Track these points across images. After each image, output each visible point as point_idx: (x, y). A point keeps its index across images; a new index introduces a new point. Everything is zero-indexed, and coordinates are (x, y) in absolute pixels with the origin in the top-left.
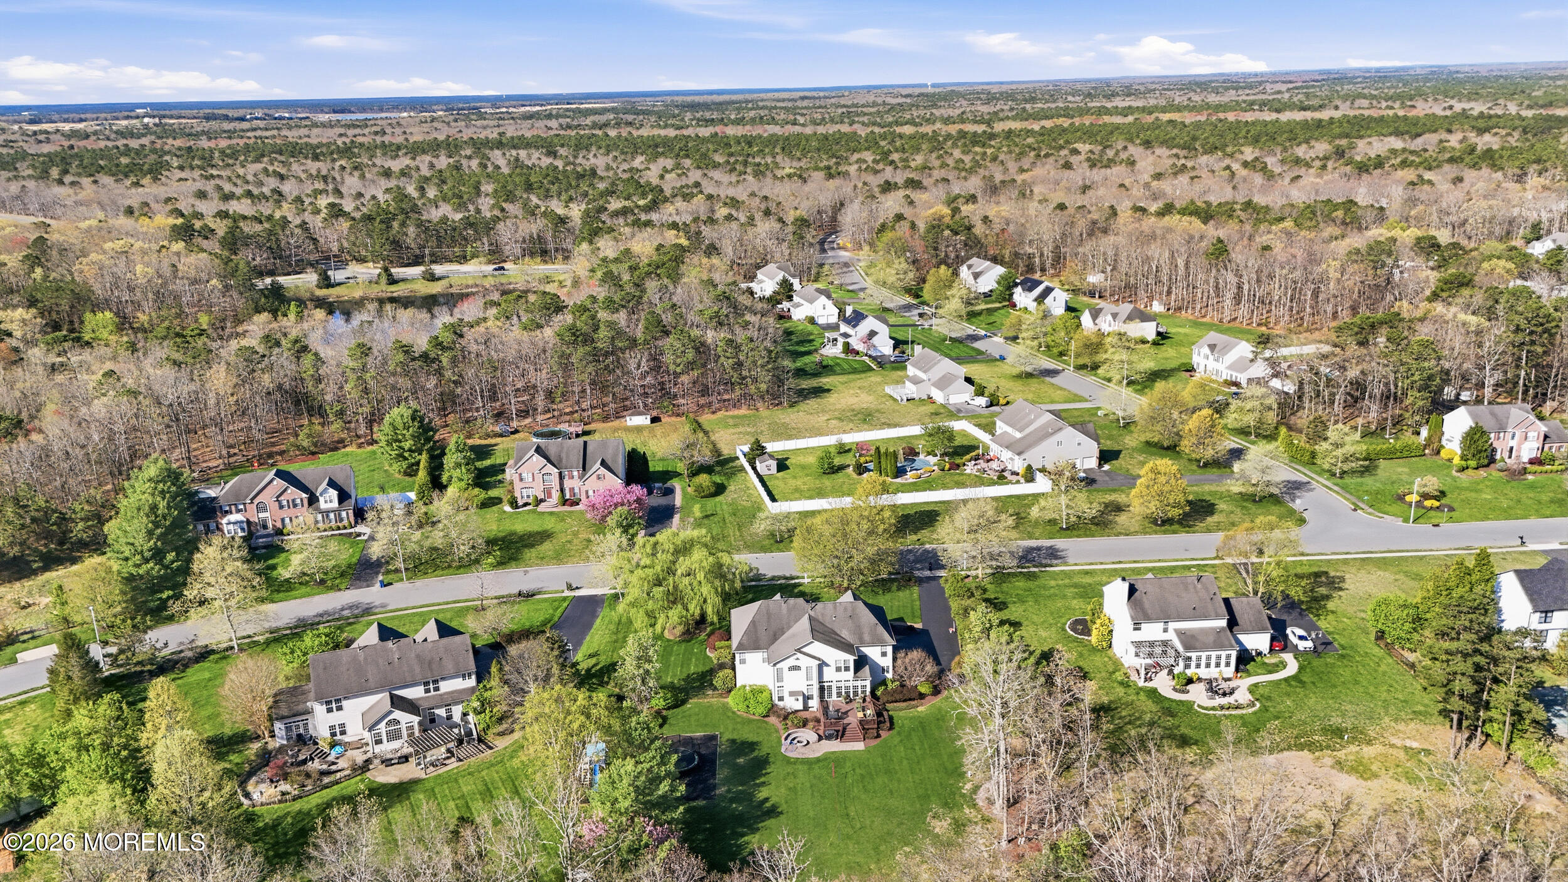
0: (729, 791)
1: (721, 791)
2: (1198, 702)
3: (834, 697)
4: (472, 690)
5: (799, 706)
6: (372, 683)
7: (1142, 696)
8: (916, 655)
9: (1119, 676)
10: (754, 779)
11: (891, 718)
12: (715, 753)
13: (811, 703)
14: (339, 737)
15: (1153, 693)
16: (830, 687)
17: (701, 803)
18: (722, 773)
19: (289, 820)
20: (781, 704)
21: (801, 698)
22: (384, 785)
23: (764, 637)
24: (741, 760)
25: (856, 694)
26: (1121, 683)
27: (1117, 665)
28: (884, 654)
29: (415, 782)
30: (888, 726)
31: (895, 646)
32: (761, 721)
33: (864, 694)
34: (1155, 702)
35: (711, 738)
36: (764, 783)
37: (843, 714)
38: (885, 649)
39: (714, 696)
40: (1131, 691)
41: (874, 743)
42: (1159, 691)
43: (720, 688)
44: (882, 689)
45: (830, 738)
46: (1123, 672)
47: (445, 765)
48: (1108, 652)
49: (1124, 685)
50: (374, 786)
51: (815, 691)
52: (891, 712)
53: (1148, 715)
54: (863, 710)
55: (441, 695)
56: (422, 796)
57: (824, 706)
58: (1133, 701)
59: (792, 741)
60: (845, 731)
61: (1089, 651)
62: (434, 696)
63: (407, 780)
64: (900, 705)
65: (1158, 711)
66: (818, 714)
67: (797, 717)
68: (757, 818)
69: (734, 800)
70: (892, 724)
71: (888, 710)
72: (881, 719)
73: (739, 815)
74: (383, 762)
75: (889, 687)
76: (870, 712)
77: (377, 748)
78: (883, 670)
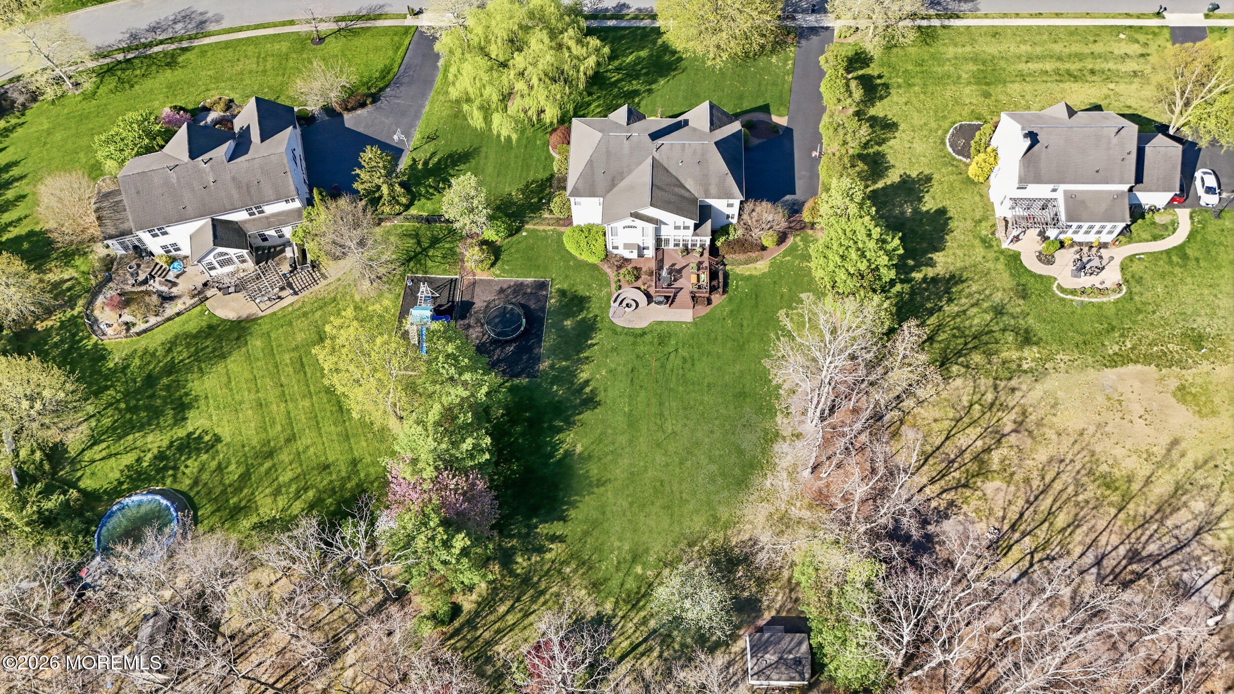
0: (552, 367)
1: (544, 365)
2: (1060, 281)
3: (671, 247)
4: (298, 213)
5: (634, 255)
6: (190, 211)
7: (1001, 266)
8: (766, 206)
9: (984, 230)
10: (579, 352)
11: (726, 276)
12: (543, 309)
13: (646, 252)
14: (174, 253)
15: (1015, 258)
16: (667, 241)
17: (525, 381)
18: (549, 340)
19: (137, 361)
20: (615, 252)
21: (635, 252)
22: (223, 321)
23: (601, 182)
24: (568, 323)
25: (694, 246)
26: (983, 241)
27: (988, 207)
28: (730, 206)
29: (251, 320)
30: (721, 290)
31: (743, 199)
32: (594, 267)
33: (702, 246)
34: (1012, 275)
35: (542, 286)
36: (587, 358)
37: (676, 273)
38: (731, 201)
39: (551, 222)
40: (991, 255)
41: (703, 310)
42: (1022, 258)
43: (557, 214)
44: (722, 239)
45: (659, 303)
46: (990, 224)
47: (280, 298)
48: (982, 186)
49: (987, 243)
50: (214, 321)
51: (650, 243)
52: (728, 268)
53: (999, 294)
54: (699, 269)
55: (267, 218)
56: (258, 343)
57: (660, 257)
58: (989, 269)
59: (621, 303)
60: (675, 296)
61: (962, 182)
62: (260, 218)
63: (244, 316)
64: (741, 257)
65: (1012, 289)
66: (653, 265)
67: (629, 267)
68: (575, 407)
69: (556, 380)
70: (726, 284)
71: (725, 265)
72: (715, 283)
73: (559, 402)
74: (220, 289)
75: (731, 238)
76: (704, 277)
77: (213, 273)
78: (728, 216)
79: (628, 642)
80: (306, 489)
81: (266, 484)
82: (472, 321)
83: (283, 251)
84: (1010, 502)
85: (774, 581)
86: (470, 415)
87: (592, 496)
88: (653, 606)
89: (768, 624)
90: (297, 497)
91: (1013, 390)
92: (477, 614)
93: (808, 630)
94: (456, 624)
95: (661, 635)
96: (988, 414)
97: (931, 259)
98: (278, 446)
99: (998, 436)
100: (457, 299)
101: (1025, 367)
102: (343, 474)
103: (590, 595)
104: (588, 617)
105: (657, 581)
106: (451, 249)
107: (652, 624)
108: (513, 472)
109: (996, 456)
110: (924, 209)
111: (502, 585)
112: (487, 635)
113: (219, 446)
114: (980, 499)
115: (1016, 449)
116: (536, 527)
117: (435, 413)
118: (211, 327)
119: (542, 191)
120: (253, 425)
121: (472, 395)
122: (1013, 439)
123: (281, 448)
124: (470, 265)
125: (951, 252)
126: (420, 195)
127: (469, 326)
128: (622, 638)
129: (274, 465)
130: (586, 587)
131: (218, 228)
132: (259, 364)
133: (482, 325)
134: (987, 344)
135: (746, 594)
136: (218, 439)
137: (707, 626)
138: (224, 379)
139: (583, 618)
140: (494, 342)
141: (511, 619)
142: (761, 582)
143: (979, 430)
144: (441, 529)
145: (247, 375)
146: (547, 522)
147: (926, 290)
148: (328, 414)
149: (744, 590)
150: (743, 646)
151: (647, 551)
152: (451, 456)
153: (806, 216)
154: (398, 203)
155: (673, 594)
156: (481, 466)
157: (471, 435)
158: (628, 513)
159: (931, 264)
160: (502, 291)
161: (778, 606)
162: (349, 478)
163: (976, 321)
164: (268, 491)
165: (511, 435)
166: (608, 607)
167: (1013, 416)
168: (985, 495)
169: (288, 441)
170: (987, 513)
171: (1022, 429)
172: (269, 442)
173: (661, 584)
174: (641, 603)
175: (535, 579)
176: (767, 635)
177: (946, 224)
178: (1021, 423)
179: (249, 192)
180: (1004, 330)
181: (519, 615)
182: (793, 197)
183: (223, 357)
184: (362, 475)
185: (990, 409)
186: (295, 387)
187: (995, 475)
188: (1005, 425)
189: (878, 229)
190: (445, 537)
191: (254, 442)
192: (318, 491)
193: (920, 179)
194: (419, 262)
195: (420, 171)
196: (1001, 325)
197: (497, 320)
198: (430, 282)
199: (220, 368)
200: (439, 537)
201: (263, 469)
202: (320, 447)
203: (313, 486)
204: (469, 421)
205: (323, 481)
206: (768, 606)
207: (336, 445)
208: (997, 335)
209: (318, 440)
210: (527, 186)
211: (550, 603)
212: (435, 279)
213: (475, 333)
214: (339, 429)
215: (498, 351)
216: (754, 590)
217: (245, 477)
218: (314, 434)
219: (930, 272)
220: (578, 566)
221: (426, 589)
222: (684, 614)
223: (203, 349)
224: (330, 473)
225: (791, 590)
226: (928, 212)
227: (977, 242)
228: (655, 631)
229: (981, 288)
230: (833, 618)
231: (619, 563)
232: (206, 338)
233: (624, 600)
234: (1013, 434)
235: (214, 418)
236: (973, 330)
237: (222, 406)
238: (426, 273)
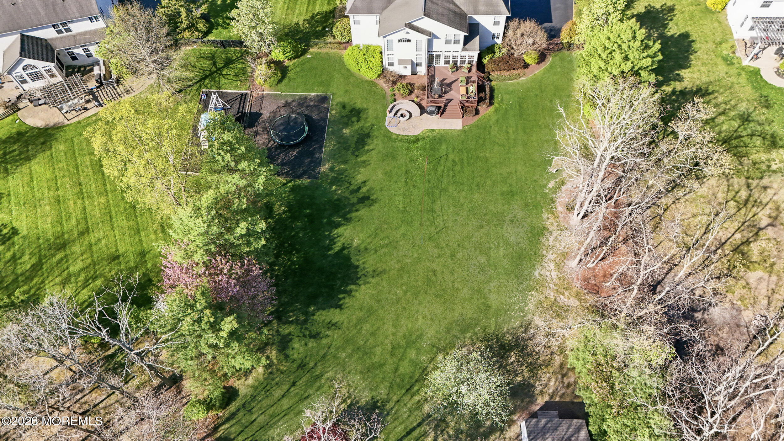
0: (332, 169)
1: (325, 168)
3: (442, 64)
4: (103, 32)
5: (407, 72)
7: (743, 79)
8: (528, 25)
9: (725, 50)
10: (356, 156)
11: (492, 90)
12: (324, 120)
13: (419, 69)
15: (755, 74)
16: (438, 57)
17: (306, 181)
18: (328, 146)
20: (391, 68)
21: (409, 67)
22: (32, 128)
23: (378, 1)
24: (346, 131)
25: (463, 62)
26: (725, 59)
27: (727, 32)
28: (496, 23)
29: (57, 128)
30: (487, 101)
31: (509, 15)
32: (371, 84)
33: (470, 62)
34: (753, 87)
35: (324, 99)
36: (364, 162)
37: (447, 86)
38: (498, 18)
39: (333, 46)
40: (733, 71)
41: (472, 120)
42: (762, 73)
43: (339, 40)
44: (488, 57)
45: (431, 113)
46: (730, 45)
47: (86, 109)
48: (720, 15)
49: (728, 61)
50: (24, 129)
51: (423, 59)
52: (493, 83)
53: (744, 104)
54: (467, 83)
55: (74, 36)
56: (62, 147)
57: (431, 73)
58: (733, 83)
59: (396, 114)
60: (446, 106)
61: (701, 11)
62: (68, 36)
63: (52, 124)
64: (504, 74)
65: (755, 100)
66: (425, 81)
67: (404, 83)
68: (353, 205)
69: (336, 181)
70: (492, 98)
71: (491, 81)
72: (482, 95)
73: (338, 200)
74: (31, 101)
75: (496, 56)
76: (473, 89)
77: (25, 86)
78: (494, 36)
79: (403, 426)
80: (94, 278)
81: (56, 273)
82: (260, 129)
83: (92, 70)
84: (773, 291)
85: (547, 366)
86: (245, 200)
87: (368, 285)
88: (429, 391)
89: (542, 409)
90: (85, 284)
91: (765, 188)
92: (253, 397)
93: (586, 416)
94: (232, 408)
95: (435, 419)
96: (744, 210)
97: (679, 75)
98: (72, 238)
99: (755, 230)
100: (247, 110)
101: (774, 167)
102: (132, 264)
103: (364, 379)
104: (363, 402)
105: (431, 366)
106: (243, 69)
107: (427, 408)
108: (293, 263)
109: (755, 249)
110: (669, 34)
111: (278, 370)
112: (261, 419)
113: (16, 238)
114: (744, 287)
115: (773, 241)
116: (314, 315)
117: (208, 198)
118: (20, 134)
119: (326, 21)
120: (49, 219)
121: (250, 185)
122: (770, 232)
123: (73, 241)
124: (259, 81)
125: (696, 69)
126: (218, 25)
127: (257, 133)
128: (397, 423)
129: (66, 256)
130: (361, 372)
131: (26, 42)
132: (61, 165)
133: (268, 132)
134: (736, 147)
135: (519, 379)
136: (15, 232)
137: (484, 412)
138: (27, 179)
139: (357, 402)
140: (280, 147)
141: (286, 403)
142: (534, 368)
143: (736, 224)
144: (208, 312)
145: (49, 175)
146: (324, 309)
147: (675, 101)
148: (122, 210)
149: (517, 375)
150: (518, 431)
151: (420, 337)
152: (226, 240)
153: (564, 37)
154: (197, 30)
155: (448, 379)
156: (259, 254)
157: (245, 220)
158: (403, 301)
159: (679, 79)
160: (287, 104)
161: (551, 391)
162: (136, 267)
163: (725, 127)
164: (57, 280)
165: (293, 229)
166: (383, 392)
167: (767, 211)
168: (748, 284)
169: (81, 234)
170: (752, 301)
171: (777, 222)
172: (63, 234)
173: (435, 368)
174: (416, 388)
175: (312, 364)
176: (543, 421)
177: (690, 46)
178: (776, 218)
179: (54, 10)
180: (752, 135)
181: (295, 399)
182: (550, 24)
183: (28, 159)
184: (149, 265)
185: (745, 205)
186: (92, 185)
187: (756, 265)
188: (761, 219)
189: (643, 31)
190: (212, 320)
191: (49, 235)
192: (107, 280)
193: (663, 10)
194: (214, 79)
195: (218, 6)
196: (749, 131)
197: (282, 128)
198: (222, 95)
199: (25, 169)
200: (206, 319)
201: (55, 260)
202: (112, 239)
203: (101, 275)
204: (244, 206)
205: (111, 271)
206: (541, 391)
207: (127, 237)
208: (746, 140)
209: (110, 233)
210: (313, 17)
211: (325, 388)
212: (227, 94)
213: (262, 139)
214: (131, 223)
215: (282, 156)
216: (526, 375)
217: (37, 267)
218: (107, 228)
219: (679, 86)
220: (353, 351)
221: (197, 374)
222: (460, 400)
223: (11, 152)
224: (120, 264)
225: (563, 376)
226: (672, 36)
227: (719, 61)
228: (429, 416)
229: (727, 99)
230: (616, 404)
231: (393, 348)
232: (14, 143)
233: (398, 386)
234: (769, 228)
235: (14, 213)
236: (723, 135)
237: (22, 203)
238: (219, 88)
